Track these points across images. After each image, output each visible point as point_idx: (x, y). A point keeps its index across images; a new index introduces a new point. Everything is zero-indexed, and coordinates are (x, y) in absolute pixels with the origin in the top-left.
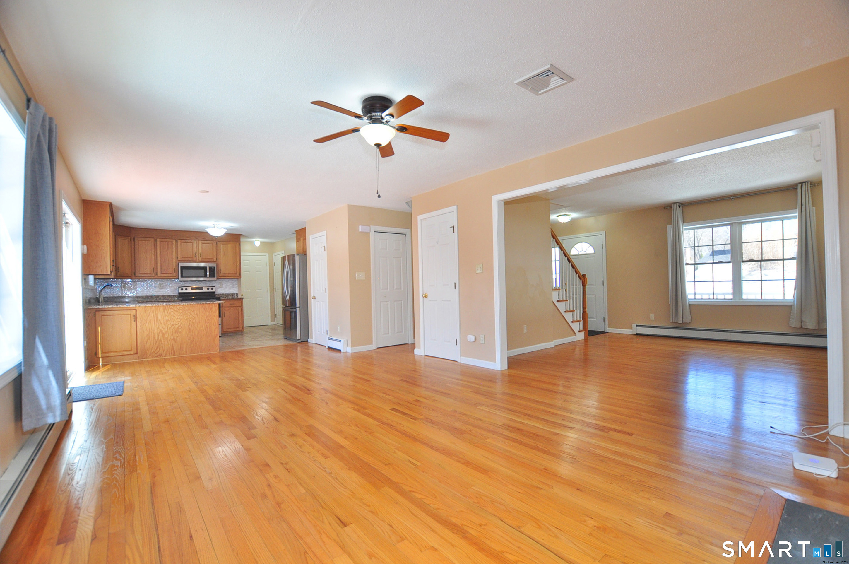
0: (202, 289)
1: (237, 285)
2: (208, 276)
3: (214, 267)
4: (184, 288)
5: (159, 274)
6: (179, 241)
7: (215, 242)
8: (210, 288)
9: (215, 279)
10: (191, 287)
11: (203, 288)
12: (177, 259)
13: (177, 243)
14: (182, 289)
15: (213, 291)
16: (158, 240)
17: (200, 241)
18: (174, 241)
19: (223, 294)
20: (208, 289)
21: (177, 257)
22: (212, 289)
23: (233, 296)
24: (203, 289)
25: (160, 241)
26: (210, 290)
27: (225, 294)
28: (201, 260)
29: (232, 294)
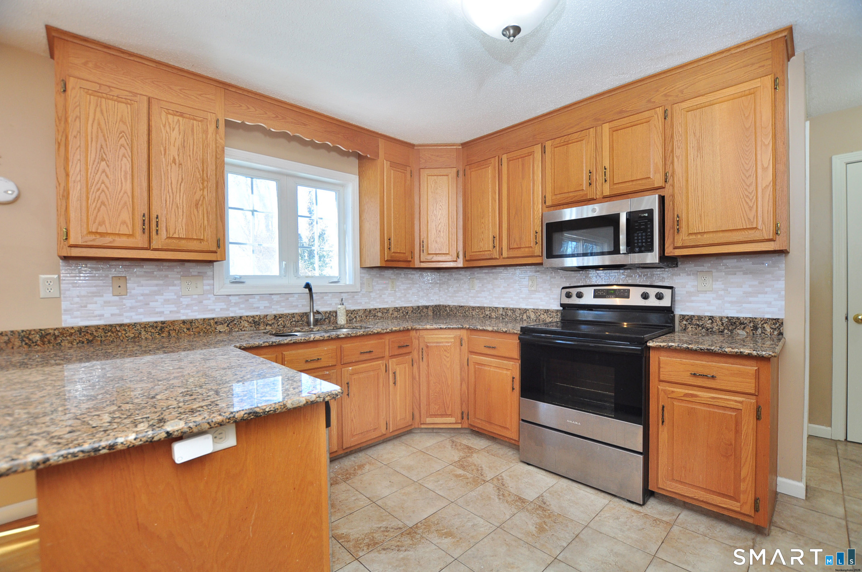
0: (625, 295)
1: (781, 285)
2: (623, 248)
3: (650, 212)
4: (574, 291)
5: (505, 254)
6: (548, 144)
7: (660, 111)
8: (652, 292)
9: (652, 257)
10: (593, 288)
11: (629, 291)
12: (545, 203)
13: (545, 152)
14: (569, 296)
15: (666, 303)
16: (505, 157)
17: (606, 127)
18: (538, 149)
19: (711, 318)
20: (645, 296)
21: (545, 197)
22: (659, 297)
23: (755, 328)
24: (628, 297)
25: (509, 160)
26: (652, 302)
27: (721, 319)
28: (607, 192)
29: (752, 320)
